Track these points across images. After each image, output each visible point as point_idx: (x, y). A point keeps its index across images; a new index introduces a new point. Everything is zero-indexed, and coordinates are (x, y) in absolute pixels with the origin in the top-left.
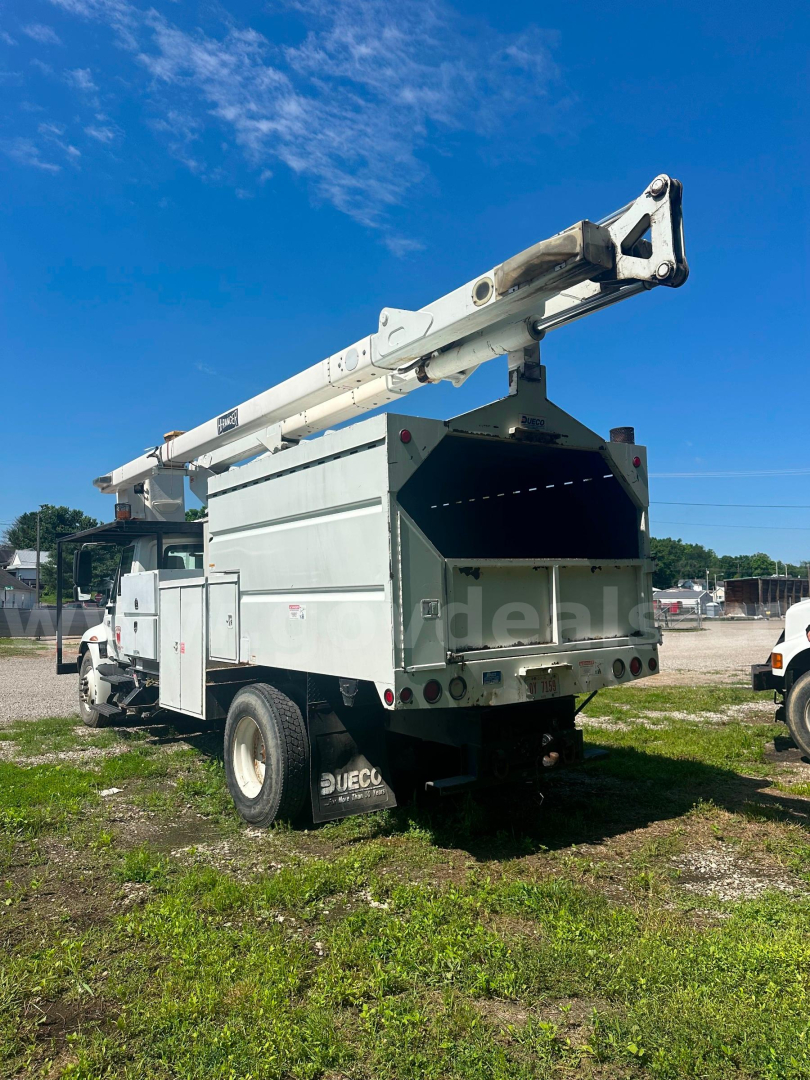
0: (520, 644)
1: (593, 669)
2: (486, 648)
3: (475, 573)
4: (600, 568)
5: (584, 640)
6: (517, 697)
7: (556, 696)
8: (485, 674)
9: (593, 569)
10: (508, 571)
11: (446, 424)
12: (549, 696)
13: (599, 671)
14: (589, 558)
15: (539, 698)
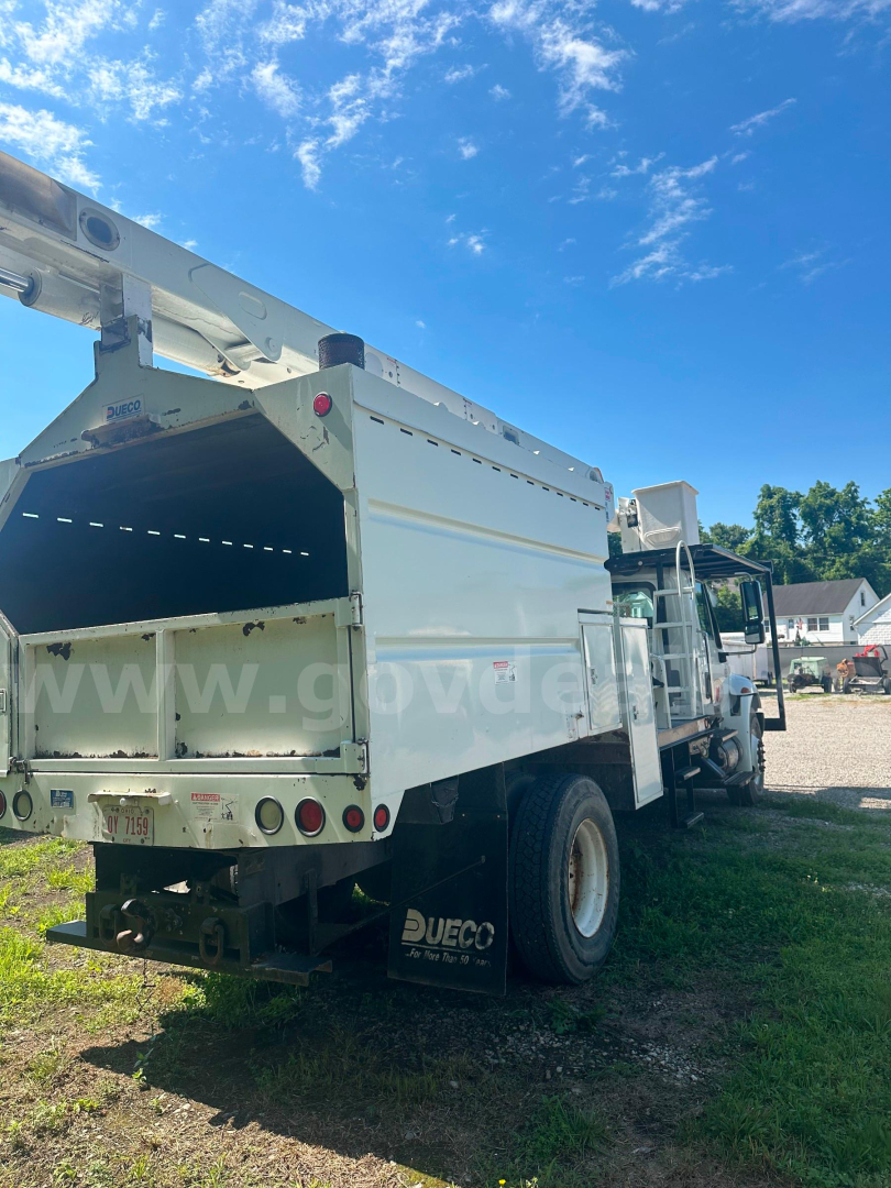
0: (121, 755)
1: (218, 810)
2: (76, 755)
3: (62, 650)
4: (261, 625)
5: (227, 755)
6: (92, 834)
7: (148, 843)
8: (53, 792)
9: (248, 628)
10: (107, 645)
11: (17, 461)
12: (135, 841)
13: (230, 816)
14: (219, 611)
15: (119, 841)
